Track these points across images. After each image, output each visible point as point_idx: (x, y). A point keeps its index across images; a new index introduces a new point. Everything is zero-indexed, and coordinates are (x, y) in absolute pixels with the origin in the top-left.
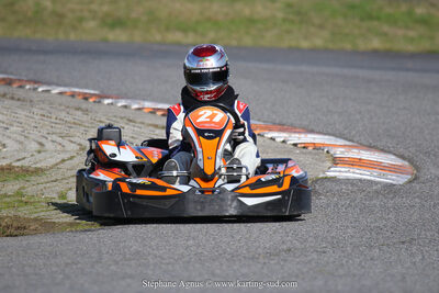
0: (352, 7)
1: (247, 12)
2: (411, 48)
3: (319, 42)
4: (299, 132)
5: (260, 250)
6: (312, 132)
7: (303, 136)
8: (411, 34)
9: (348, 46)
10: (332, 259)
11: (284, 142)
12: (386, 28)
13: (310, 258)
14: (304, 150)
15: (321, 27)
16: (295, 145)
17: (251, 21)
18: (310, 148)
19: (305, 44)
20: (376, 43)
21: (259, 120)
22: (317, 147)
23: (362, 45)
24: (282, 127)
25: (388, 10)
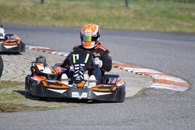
0: (164, 12)
1: (117, 14)
2: (189, 31)
3: (149, 28)
4: (139, 68)
5: (119, 120)
6: (144, 67)
7: (140, 69)
8: (190, 24)
9: (162, 30)
10: (151, 124)
11: (131, 72)
12: (178, 22)
13: (141, 124)
14: (141, 76)
15: (150, 21)
16: (137, 73)
17: (119, 18)
18: (143, 75)
19: (142, 28)
20: (174, 29)
21: (121, 62)
22: (146, 74)
23: (168, 29)
24: (131, 65)
25: (180, 14)
